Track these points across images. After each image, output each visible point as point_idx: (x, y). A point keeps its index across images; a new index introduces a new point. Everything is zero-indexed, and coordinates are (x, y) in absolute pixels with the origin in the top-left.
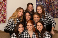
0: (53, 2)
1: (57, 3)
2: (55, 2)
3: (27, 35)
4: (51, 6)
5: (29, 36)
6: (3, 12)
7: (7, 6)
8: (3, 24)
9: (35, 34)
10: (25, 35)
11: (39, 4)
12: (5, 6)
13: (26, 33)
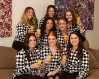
0: (80, 6)
1: (85, 6)
2: (82, 4)
3: (48, 52)
4: (76, 11)
5: (50, 54)
6: (6, 20)
7: (12, 11)
8: (8, 38)
9: (59, 51)
10: (46, 52)
11: (59, 9)
12: (10, 10)
13: (47, 48)
